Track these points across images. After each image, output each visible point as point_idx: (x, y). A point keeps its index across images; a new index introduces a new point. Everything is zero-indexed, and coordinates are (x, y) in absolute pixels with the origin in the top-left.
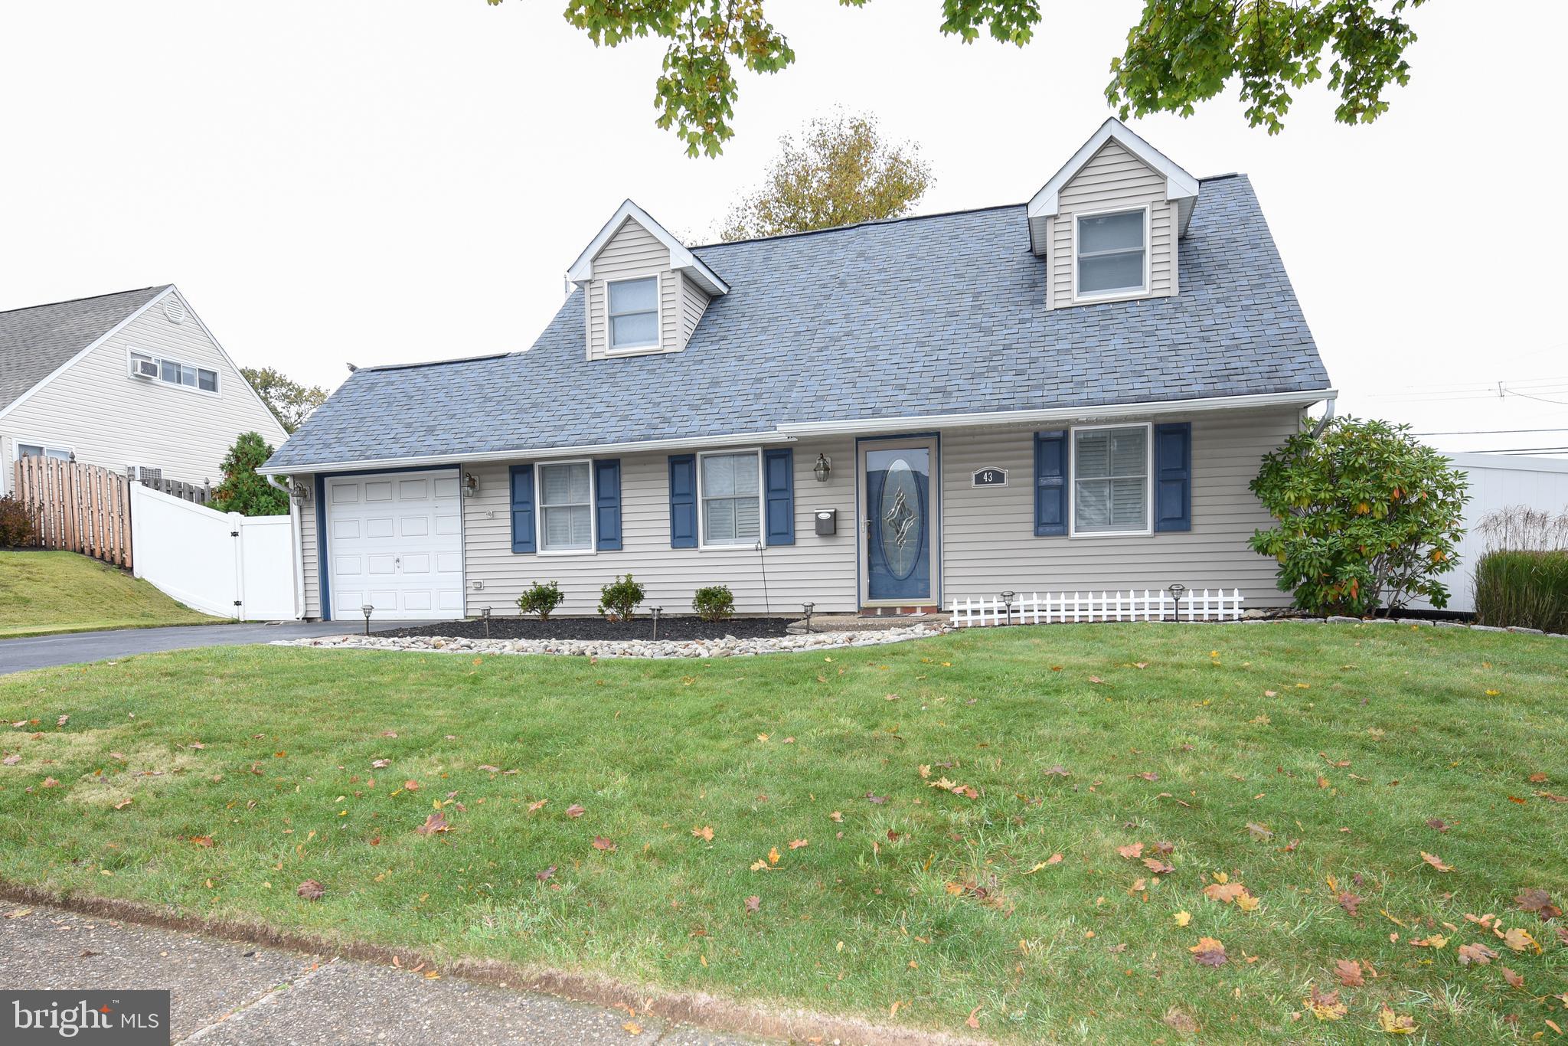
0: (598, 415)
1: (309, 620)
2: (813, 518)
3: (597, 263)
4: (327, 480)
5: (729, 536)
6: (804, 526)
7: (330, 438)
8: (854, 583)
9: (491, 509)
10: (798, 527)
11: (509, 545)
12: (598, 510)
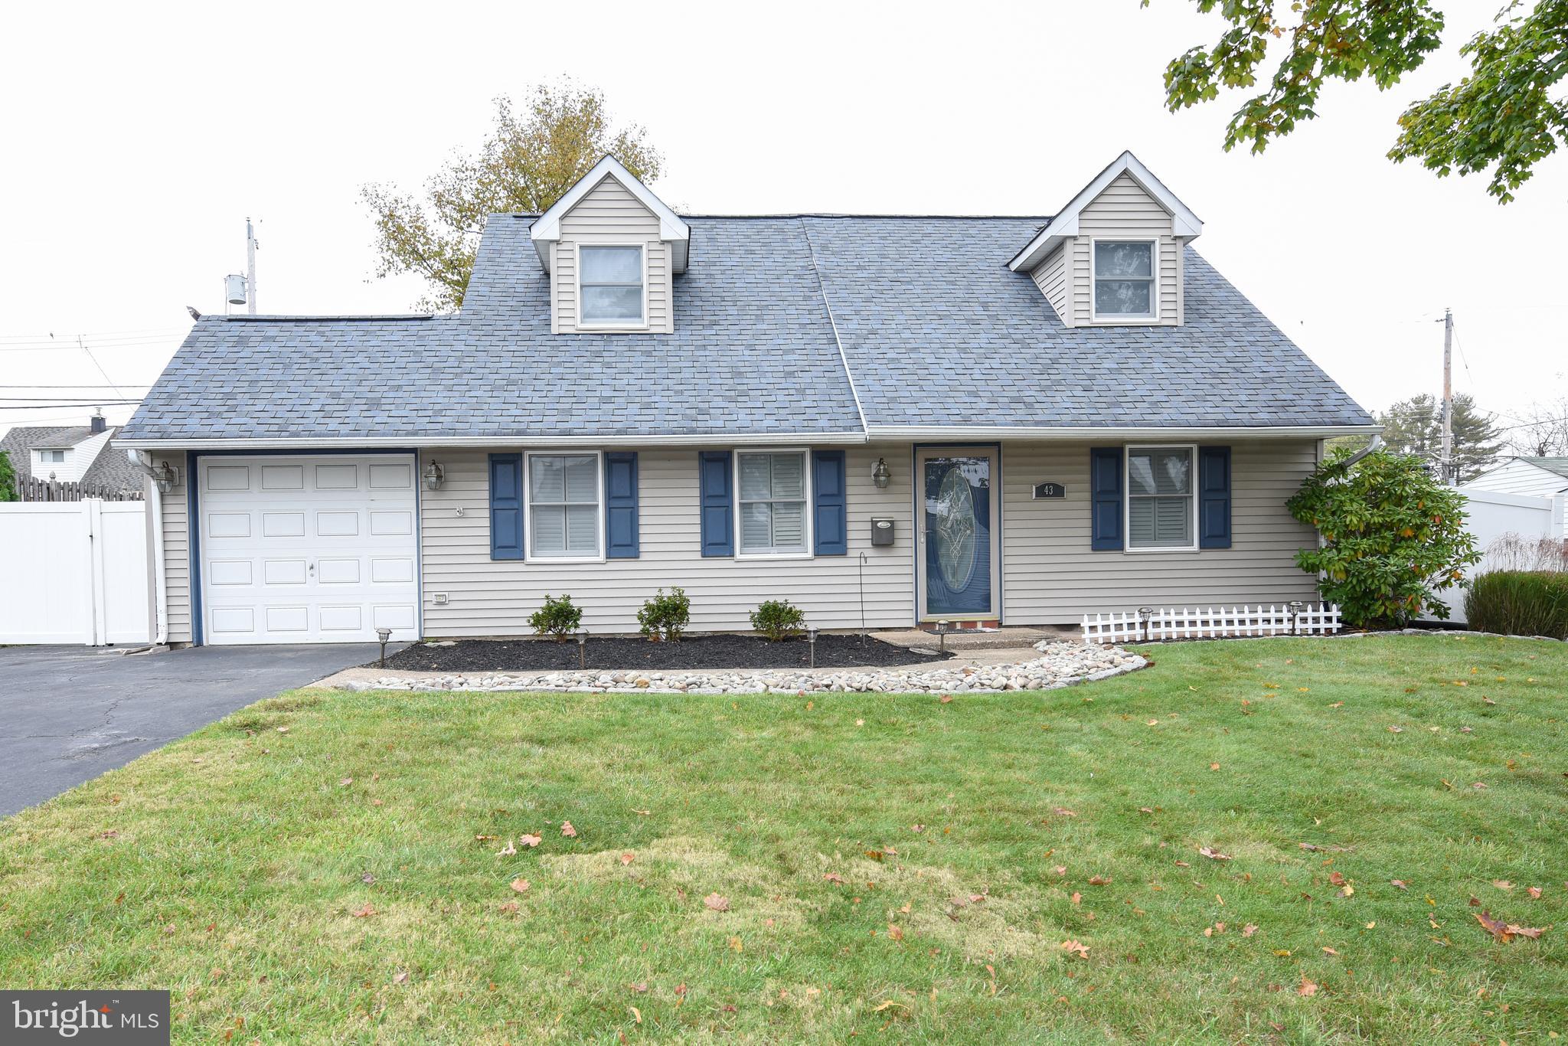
0: (608, 400)
1: (172, 645)
2: (869, 526)
3: (567, 221)
4: (200, 459)
5: (765, 544)
6: (858, 535)
7: (215, 405)
8: (912, 597)
9: (459, 506)
10: (850, 535)
11: (488, 550)
12: (609, 510)
